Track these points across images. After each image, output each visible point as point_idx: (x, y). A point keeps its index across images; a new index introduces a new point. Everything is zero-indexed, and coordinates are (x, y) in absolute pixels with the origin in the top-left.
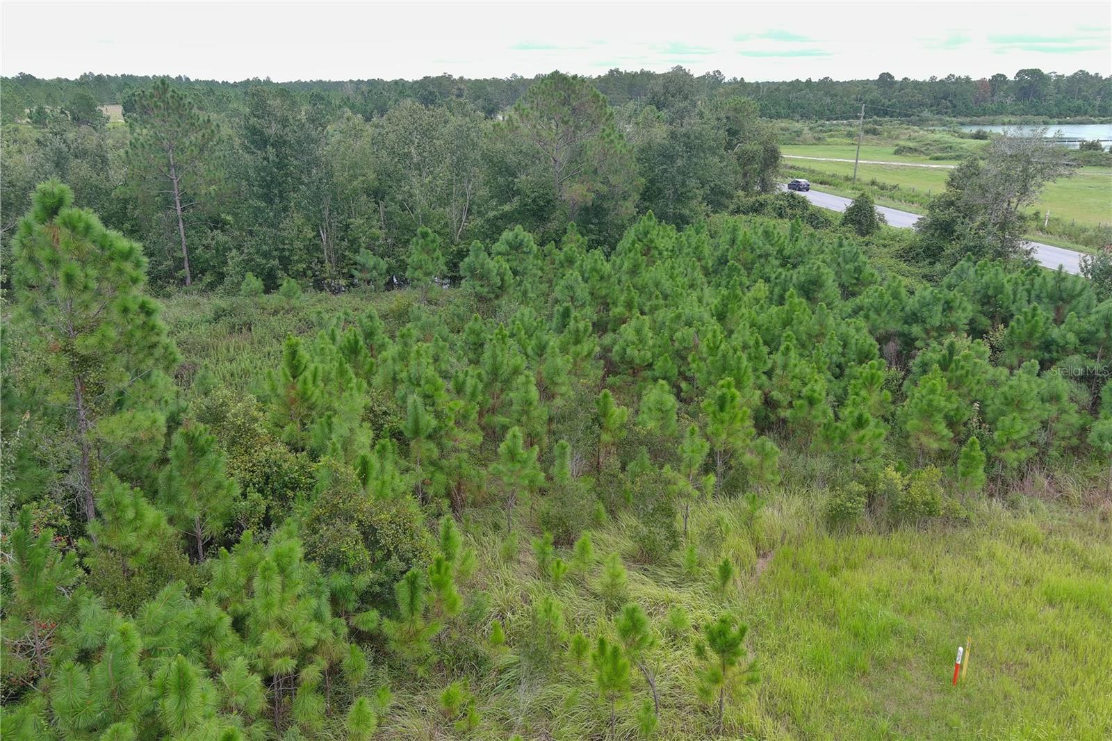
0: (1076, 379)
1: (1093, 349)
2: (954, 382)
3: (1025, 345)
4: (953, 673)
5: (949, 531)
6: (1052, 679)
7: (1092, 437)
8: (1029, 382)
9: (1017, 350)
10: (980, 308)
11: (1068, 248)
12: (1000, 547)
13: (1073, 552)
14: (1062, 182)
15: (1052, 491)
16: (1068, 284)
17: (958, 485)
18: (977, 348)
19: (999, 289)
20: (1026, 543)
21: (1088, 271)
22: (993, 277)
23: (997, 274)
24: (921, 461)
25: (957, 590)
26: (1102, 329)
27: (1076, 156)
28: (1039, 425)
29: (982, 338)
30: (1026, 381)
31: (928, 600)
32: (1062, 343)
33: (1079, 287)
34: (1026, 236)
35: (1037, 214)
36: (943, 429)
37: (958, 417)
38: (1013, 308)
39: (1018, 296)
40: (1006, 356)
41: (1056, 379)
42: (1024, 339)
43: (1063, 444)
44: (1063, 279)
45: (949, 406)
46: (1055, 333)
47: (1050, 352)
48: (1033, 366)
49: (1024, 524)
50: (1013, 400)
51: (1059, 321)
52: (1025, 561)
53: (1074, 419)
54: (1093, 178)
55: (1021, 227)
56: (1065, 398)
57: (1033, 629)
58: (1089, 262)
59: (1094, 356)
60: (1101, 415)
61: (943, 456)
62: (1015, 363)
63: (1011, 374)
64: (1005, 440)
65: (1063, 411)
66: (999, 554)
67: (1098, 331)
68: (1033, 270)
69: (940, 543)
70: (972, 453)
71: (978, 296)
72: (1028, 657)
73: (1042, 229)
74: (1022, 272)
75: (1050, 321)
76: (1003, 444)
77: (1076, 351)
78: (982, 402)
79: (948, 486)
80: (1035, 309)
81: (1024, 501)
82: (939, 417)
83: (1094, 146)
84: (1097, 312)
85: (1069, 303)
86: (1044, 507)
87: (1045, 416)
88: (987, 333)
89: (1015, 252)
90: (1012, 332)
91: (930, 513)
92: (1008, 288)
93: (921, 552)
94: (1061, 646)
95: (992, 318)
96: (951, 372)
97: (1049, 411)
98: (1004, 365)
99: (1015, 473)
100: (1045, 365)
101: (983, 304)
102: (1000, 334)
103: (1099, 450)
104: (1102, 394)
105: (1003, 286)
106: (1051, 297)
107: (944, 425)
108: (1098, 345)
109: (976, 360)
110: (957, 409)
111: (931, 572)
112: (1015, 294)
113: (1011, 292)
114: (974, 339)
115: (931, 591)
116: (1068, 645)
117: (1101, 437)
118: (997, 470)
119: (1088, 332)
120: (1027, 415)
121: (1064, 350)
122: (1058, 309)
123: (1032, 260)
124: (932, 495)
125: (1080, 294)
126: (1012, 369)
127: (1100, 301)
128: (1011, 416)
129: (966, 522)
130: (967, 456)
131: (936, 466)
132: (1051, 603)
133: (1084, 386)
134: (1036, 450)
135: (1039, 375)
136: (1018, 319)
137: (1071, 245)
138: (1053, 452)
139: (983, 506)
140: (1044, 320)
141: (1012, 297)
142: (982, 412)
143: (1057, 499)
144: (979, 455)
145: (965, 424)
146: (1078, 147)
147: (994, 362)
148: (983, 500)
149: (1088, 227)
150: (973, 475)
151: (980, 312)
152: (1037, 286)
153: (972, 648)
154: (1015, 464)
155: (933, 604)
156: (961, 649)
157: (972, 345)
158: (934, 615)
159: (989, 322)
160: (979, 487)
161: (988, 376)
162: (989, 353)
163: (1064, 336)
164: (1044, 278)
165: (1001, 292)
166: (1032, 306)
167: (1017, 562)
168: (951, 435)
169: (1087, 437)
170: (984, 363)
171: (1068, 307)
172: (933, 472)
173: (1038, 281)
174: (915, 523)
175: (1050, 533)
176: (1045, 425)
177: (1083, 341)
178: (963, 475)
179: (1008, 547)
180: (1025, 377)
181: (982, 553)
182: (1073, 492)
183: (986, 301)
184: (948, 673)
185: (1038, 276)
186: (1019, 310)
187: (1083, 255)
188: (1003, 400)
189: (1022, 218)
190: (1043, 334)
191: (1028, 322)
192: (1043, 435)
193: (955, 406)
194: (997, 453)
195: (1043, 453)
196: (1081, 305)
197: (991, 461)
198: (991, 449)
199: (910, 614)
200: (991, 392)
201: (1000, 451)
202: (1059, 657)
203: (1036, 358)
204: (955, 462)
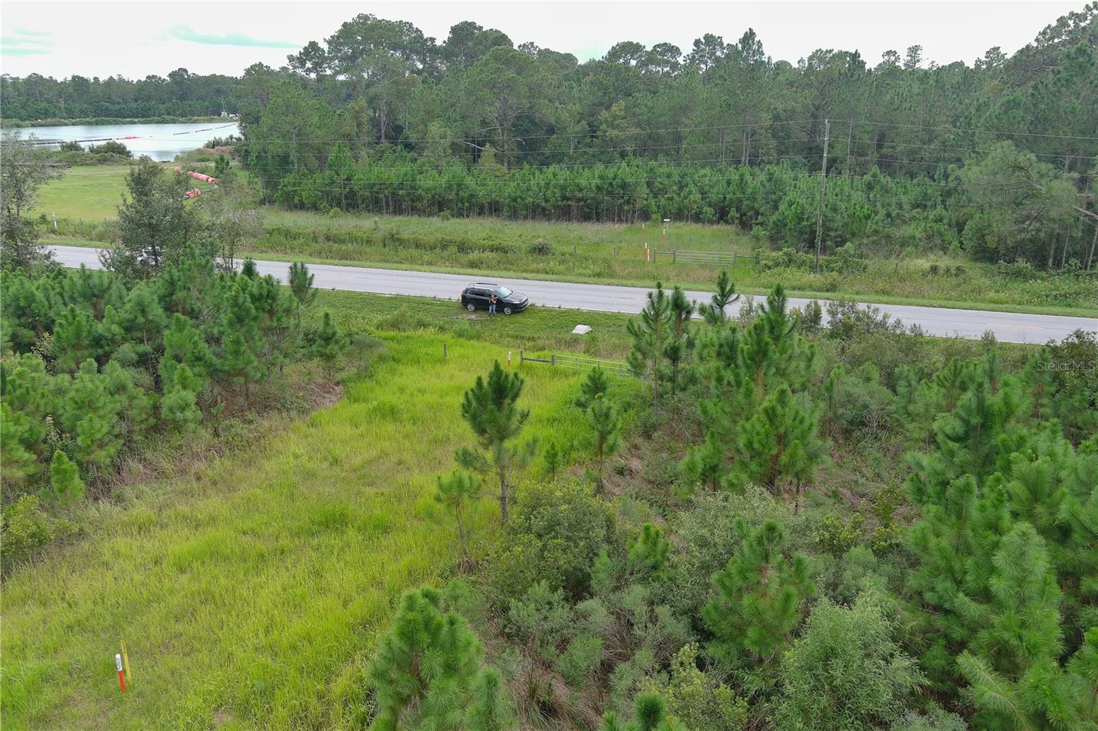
0: (133, 365)
1: (139, 334)
2: (16, 403)
3: (77, 347)
4: (119, 683)
5: (67, 551)
6: (204, 634)
7: (164, 412)
8: (91, 381)
9: (70, 353)
10: (17, 321)
11: (85, 246)
12: (121, 543)
13: (185, 518)
14: (55, 184)
15: (148, 472)
16: (95, 280)
17: (59, 503)
18: (29, 362)
19: (31, 298)
20: (143, 528)
21: (110, 265)
22: (19, 287)
23: (22, 284)
24: (11, 495)
25: (95, 603)
26: (139, 315)
27: (61, 157)
28: (116, 418)
29: (30, 351)
30: (88, 381)
31: (70, 627)
32: (109, 336)
33: (106, 281)
34: (40, 241)
35: (43, 217)
36: (23, 454)
37: (35, 437)
38: (51, 314)
39: (53, 302)
40: (60, 363)
41: (116, 371)
42: (73, 341)
43: (143, 426)
44: (89, 277)
45: (20, 429)
46: (100, 328)
47: (101, 347)
48: (90, 364)
49: (135, 512)
50: (83, 402)
51: (99, 316)
52: (148, 545)
53: (144, 401)
54: (85, 177)
55: (30, 232)
56: (130, 385)
57: (174, 601)
58: (108, 256)
59: (141, 341)
60: (165, 391)
61: (33, 481)
62: (73, 366)
63: (73, 378)
64: (89, 443)
65: (132, 398)
66: (123, 550)
67: (136, 317)
68: (58, 273)
69: (61, 567)
70: (62, 467)
71: (11, 310)
72: (179, 627)
73: (54, 232)
74: (48, 277)
75: (92, 318)
76: (89, 447)
77: (124, 340)
78: (53, 414)
79: (51, 509)
80: (73, 311)
81: (128, 492)
82: (13, 444)
83: (73, 147)
84: (130, 301)
85: (102, 297)
86: (147, 489)
87: (118, 407)
88: (34, 345)
89: (35, 259)
90: (59, 338)
91: (40, 542)
92: (39, 295)
93: (45, 585)
94: (202, 602)
95: (34, 328)
96: (10, 393)
97: (121, 401)
98: (63, 371)
99: (110, 470)
100: (101, 361)
101: (19, 317)
102: (48, 342)
103: (174, 421)
104: (160, 372)
105: (33, 295)
106: (84, 296)
107: (23, 449)
108: (141, 330)
109: (33, 375)
110: (31, 429)
111: (63, 599)
112: (48, 299)
113: (43, 299)
114: (22, 354)
115: (70, 618)
116: (207, 598)
117: (171, 410)
118: (93, 473)
119: (128, 321)
120: (101, 412)
121: (112, 341)
122: (95, 306)
123: (53, 263)
124: (36, 524)
125: (109, 288)
126: (71, 373)
127: (129, 289)
128: (87, 418)
129: (81, 534)
130: (58, 472)
131: (29, 494)
132: (182, 571)
133: (142, 369)
134: (122, 441)
135: (99, 371)
136: (61, 324)
137: (87, 243)
138: (138, 437)
139: (92, 512)
140: (85, 319)
141: (46, 303)
142: (57, 424)
143: (156, 478)
144: (69, 465)
145: (45, 441)
146: (60, 149)
147: (53, 371)
148: (90, 506)
149: (96, 223)
150: (70, 487)
151: (19, 325)
152: (67, 288)
153: (128, 648)
154: (108, 461)
155: (76, 629)
156: (118, 656)
157: (23, 361)
158: (80, 638)
159: (32, 333)
160: (81, 496)
161: (52, 387)
162: (43, 364)
163: (109, 329)
164: (71, 279)
165: (34, 301)
166: (69, 308)
167: (141, 548)
168: (34, 457)
169: (160, 414)
170: (42, 375)
171: (103, 302)
172: (28, 501)
173: (66, 282)
174: (28, 560)
175: (160, 510)
176: (121, 415)
177: (128, 330)
178: (61, 491)
179: (129, 540)
180: (87, 377)
181: (107, 557)
182: (166, 465)
183: (21, 313)
184: (114, 685)
185: (65, 277)
186: (58, 314)
187: (99, 250)
188: (74, 405)
189: (28, 223)
190: (90, 332)
191: (70, 324)
192: (123, 425)
193: (27, 427)
194: (86, 458)
195: (129, 441)
196: (114, 298)
197: (83, 467)
198: (79, 456)
199: (56, 652)
200: (59, 401)
201: (89, 454)
202: (204, 613)
203: (90, 356)
204: (48, 481)
